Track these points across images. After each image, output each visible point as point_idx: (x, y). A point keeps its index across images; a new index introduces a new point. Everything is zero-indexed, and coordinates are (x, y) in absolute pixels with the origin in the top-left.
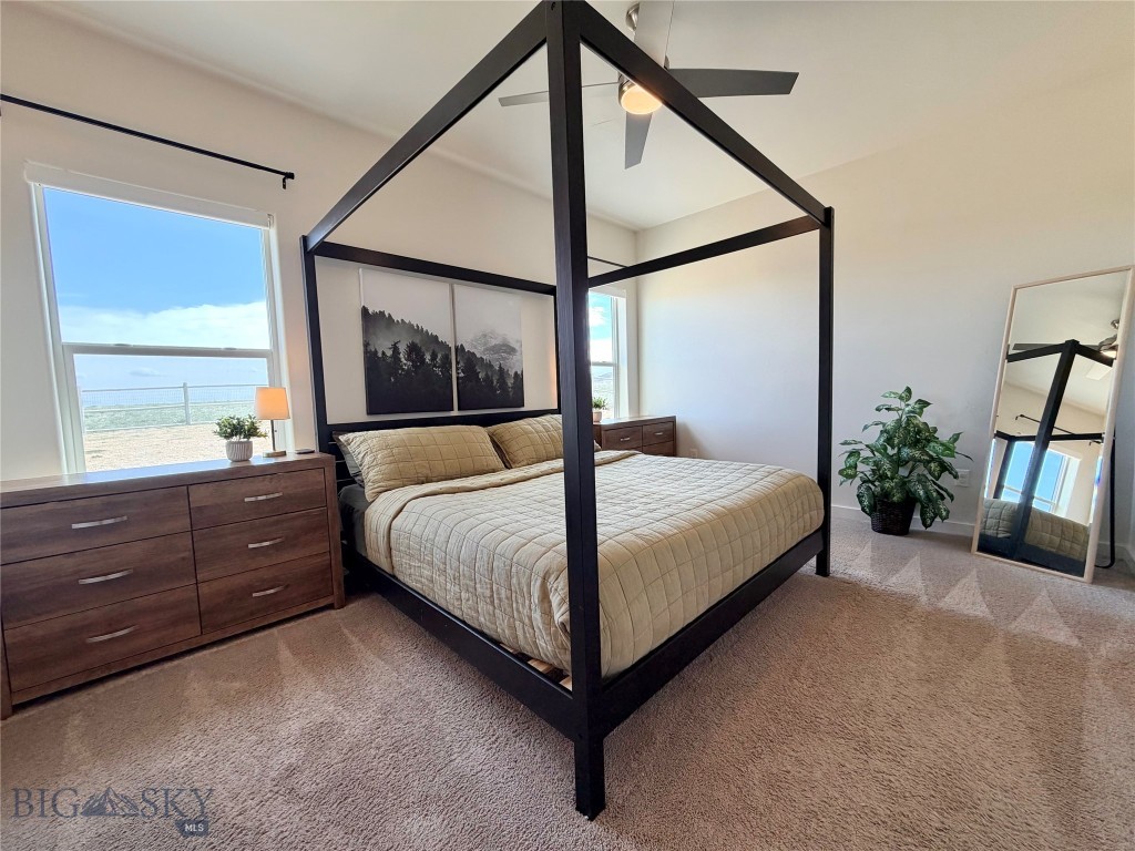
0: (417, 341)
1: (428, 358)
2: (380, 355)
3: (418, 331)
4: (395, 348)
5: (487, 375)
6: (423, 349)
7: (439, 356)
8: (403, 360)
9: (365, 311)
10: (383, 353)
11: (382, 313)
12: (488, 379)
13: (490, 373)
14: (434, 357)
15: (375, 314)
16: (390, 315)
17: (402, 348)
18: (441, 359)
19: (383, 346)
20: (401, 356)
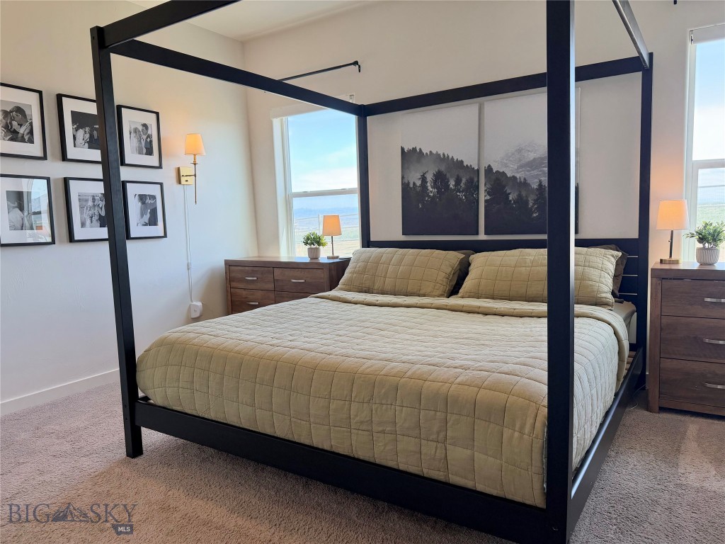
0: (443, 168)
1: (452, 183)
2: (411, 185)
3: (444, 159)
4: (424, 179)
5: (520, 195)
6: (448, 175)
7: (464, 180)
8: (430, 188)
9: (403, 149)
10: (414, 184)
11: (414, 149)
12: (521, 201)
13: (524, 194)
14: (458, 181)
15: (409, 151)
16: (420, 149)
17: (430, 177)
18: (465, 184)
19: (415, 178)
20: (429, 184)
